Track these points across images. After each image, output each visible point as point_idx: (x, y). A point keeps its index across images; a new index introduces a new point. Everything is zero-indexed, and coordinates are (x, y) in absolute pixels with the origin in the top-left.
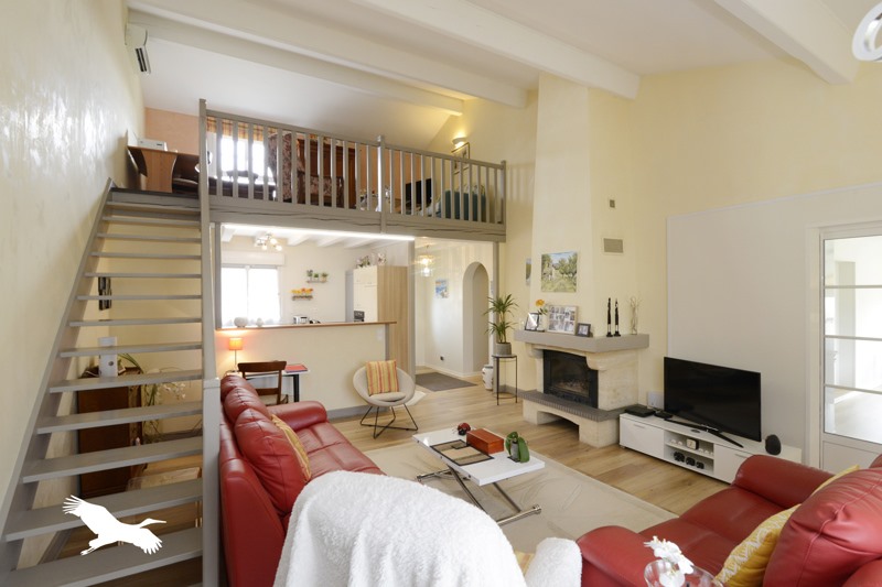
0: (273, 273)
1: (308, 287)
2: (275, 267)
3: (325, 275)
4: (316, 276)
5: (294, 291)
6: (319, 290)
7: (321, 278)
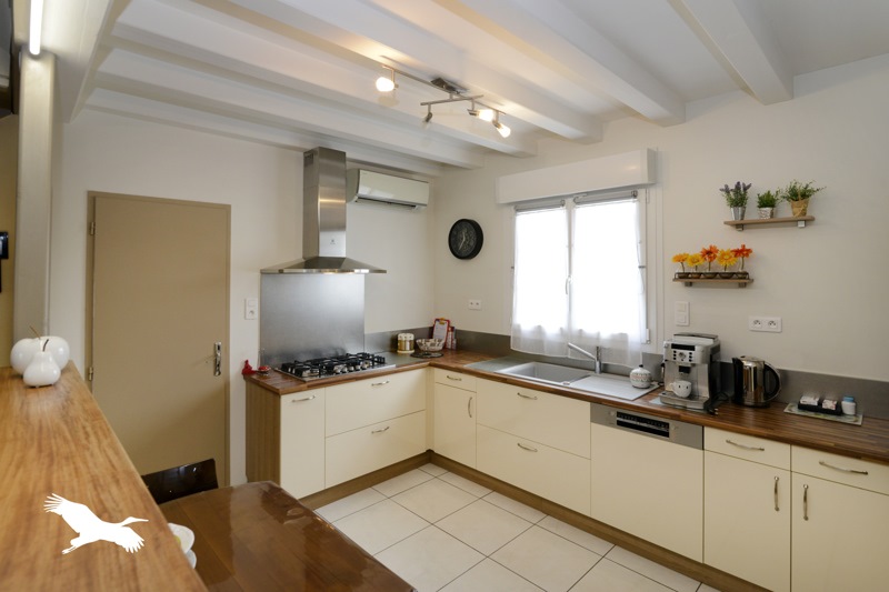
0: (627, 210)
1: (729, 241)
2: (631, 192)
3: (799, 196)
4: (767, 202)
5: (681, 259)
6: (772, 250)
7: (786, 210)
